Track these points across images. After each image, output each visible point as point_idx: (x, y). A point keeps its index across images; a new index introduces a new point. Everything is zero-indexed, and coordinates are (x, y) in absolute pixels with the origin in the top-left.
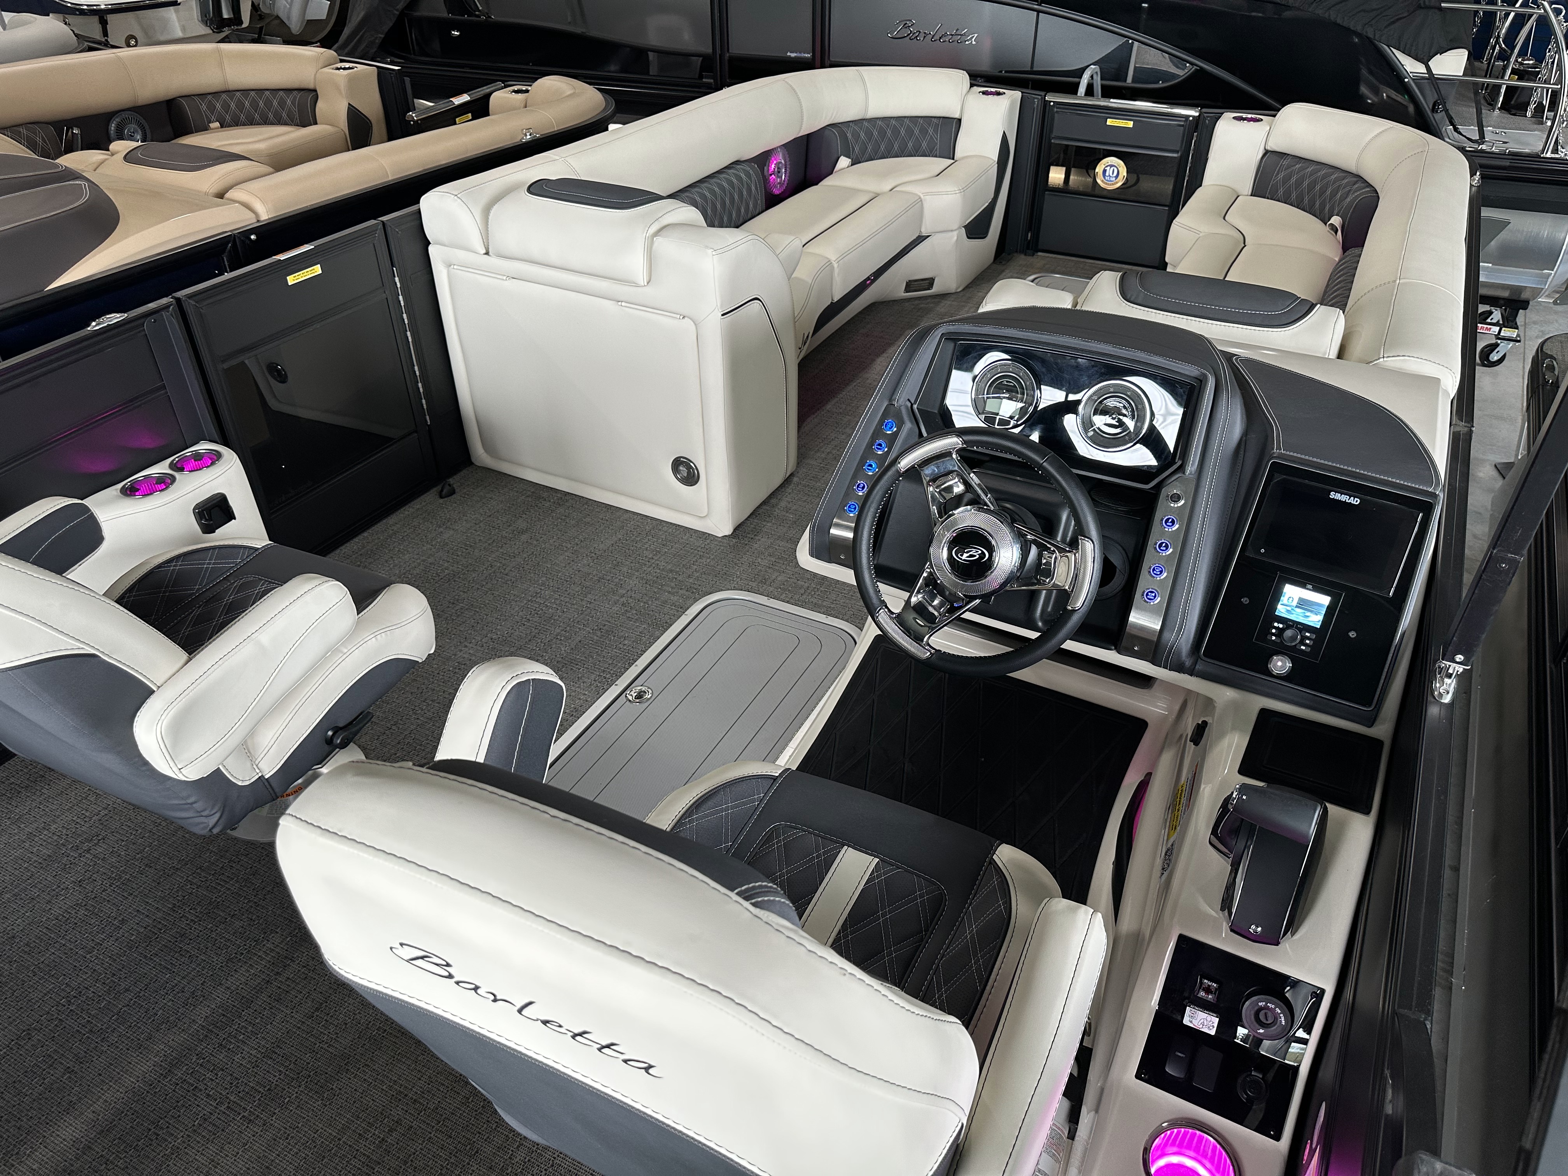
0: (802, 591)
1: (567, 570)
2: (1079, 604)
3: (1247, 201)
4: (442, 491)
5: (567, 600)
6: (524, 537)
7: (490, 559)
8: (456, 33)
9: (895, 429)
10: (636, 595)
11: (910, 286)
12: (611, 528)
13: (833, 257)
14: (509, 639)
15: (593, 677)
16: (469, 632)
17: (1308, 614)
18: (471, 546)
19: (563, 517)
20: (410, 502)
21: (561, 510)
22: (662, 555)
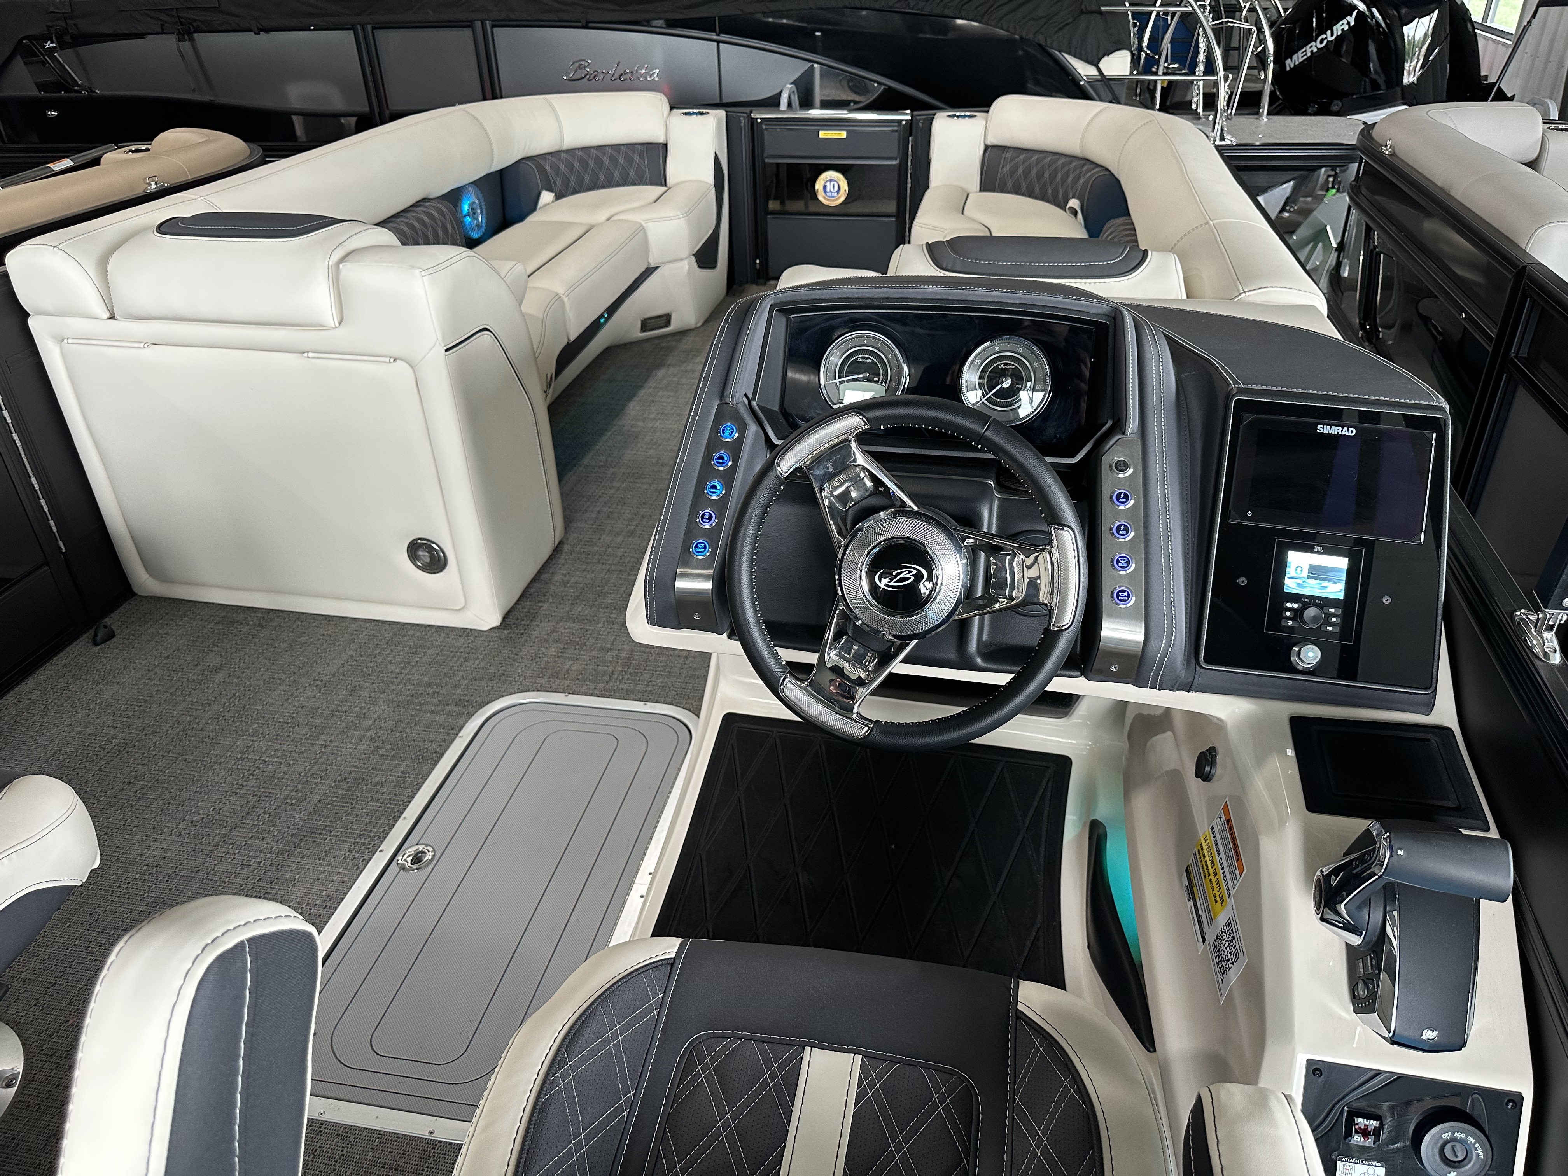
0: (607, 678)
1: (286, 709)
2: (1067, 619)
3: (977, 197)
4: (96, 635)
5: (292, 748)
6: (220, 677)
7: (175, 713)
8: (53, 113)
9: (737, 435)
10: (386, 725)
11: (646, 325)
12: (337, 643)
13: (560, 289)
14: (217, 817)
15: (346, 846)
16: (158, 818)
17: (1325, 584)
18: (146, 701)
19: (270, 642)
20: (51, 658)
21: (265, 633)
22: (413, 666)
